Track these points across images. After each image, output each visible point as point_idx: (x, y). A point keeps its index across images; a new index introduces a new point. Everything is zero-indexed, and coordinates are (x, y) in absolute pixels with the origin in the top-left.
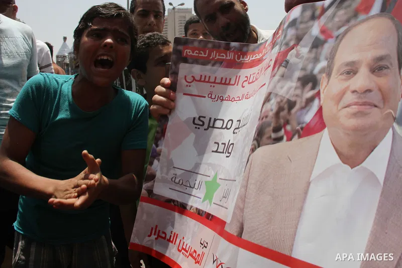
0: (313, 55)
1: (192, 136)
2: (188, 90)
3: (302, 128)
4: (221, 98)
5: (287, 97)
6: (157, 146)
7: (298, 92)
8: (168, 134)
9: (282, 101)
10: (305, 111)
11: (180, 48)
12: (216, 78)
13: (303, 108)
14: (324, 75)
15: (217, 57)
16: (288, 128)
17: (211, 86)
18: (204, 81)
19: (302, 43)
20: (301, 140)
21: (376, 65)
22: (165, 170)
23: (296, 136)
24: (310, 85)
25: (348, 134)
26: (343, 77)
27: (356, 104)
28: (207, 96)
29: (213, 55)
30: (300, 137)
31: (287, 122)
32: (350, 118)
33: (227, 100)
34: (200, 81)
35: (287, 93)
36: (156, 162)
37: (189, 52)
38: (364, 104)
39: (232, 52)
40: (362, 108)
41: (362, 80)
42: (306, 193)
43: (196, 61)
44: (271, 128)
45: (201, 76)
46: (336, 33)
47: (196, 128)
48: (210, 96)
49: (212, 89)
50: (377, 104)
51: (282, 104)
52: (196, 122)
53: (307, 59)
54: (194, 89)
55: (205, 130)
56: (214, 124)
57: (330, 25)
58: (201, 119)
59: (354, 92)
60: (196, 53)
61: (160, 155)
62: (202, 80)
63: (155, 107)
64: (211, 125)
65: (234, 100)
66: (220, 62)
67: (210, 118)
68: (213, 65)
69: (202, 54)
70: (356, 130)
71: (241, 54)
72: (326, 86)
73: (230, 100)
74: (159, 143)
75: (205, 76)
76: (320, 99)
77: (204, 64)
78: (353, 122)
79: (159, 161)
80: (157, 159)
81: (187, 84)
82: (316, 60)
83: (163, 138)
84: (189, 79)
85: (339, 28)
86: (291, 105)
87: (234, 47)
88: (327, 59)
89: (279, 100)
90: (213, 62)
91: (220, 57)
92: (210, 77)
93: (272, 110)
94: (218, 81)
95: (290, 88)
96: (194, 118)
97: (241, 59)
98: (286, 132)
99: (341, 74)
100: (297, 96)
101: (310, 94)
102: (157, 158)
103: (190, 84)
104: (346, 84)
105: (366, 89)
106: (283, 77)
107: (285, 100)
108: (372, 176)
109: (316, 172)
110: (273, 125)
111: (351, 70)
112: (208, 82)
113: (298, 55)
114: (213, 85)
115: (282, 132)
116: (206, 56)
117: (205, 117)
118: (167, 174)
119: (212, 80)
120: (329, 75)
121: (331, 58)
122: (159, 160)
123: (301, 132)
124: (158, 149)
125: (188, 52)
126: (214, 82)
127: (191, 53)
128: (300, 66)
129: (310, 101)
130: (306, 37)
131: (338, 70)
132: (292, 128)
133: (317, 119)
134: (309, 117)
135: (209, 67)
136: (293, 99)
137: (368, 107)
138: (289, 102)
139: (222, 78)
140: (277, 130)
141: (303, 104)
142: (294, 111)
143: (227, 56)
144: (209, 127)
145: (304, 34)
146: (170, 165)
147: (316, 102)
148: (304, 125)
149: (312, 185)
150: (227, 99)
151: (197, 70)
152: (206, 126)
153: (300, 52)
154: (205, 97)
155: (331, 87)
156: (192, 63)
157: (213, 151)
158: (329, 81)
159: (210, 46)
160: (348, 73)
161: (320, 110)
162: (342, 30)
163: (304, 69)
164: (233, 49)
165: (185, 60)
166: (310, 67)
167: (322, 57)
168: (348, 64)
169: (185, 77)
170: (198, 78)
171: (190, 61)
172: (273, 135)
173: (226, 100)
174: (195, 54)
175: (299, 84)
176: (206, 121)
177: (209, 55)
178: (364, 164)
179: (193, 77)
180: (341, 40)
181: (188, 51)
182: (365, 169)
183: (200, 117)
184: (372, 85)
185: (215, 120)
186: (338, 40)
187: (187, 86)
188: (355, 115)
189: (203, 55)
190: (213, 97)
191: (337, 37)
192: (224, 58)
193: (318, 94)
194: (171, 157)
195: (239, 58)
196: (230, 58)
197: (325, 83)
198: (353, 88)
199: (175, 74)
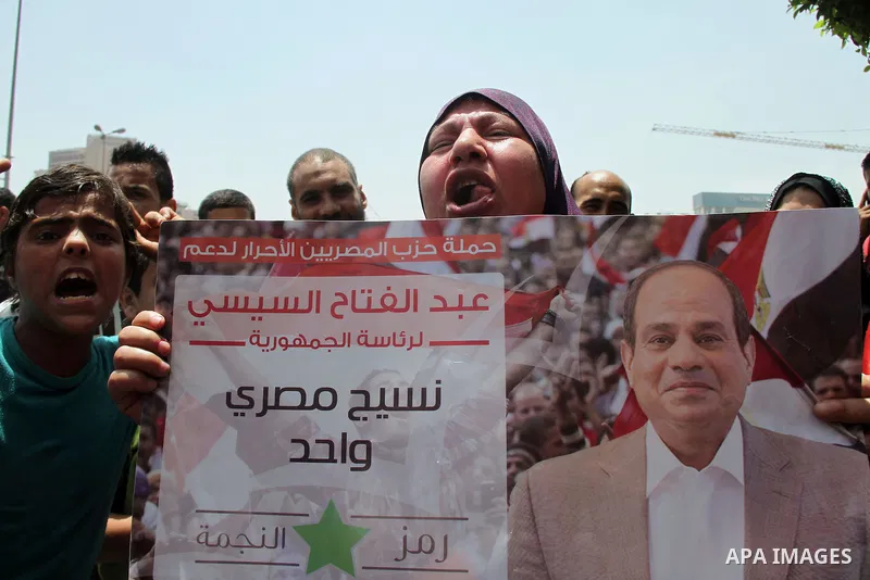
0: (594, 308)
1: (231, 435)
2: (200, 333)
3: (611, 424)
4: (283, 342)
5: (570, 376)
6: (147, 469)
7: (587, 367)
8: (171, 438)
9: (563, 383)
10: (607, 397)
11: (175, 242)
12: (261, 299)
13: (601, 393)
14: (623, 342)
15: (258, 254)
16: (588, 425)
17: (253, 319)
18: (235, 309)
19: (570, 284)
20: (616, 441)
21: (702, 333)
22: (176, 521)
23: (606, 436)
24: (604, 357)
25: (680, 426)
26: (655, 346)
27: (683, 385)
28: (247, 341)
29: (248, 250)
30: (611, 437)
31: (583, 417)
32: (679, 405)
33: (300, 345)
34: (225, 309)
35: (569, 370)
36: (149, 507)
37: (195, 250)
38: (695, 385)
39: (291, 241)
40: (694, 391)
41: (683, 351)
42: (646, 516)
43: (211, 267)
44: (557, 428)
45: (226, 298)
46: (627, 276)
47: (236, 414)
48: (254, 340)
49: (256, 325)
50: (711, 385)
51: (565, 387)
52: (234, 402)
53: (587, 313)
54: (214, 328)
55: (258, 415)
56: (277, 400)
57: (612, 260)
58: (244, 392)
59: (676, 368)
60: (210, 250)
61: (157, 489)
62: (230, 307)
63: (124, 375)
64: (271, 402)
65: (319, 346)
66: (268, 265)
67: (266, 390)
68: (251, 273)
69: (223, 251)
70: (692, 420)
71: (311, 245)
72: (631, 359)
73: (305, 346)
74: (151, 461)
75: (237, 298)
76: (626, 377)
77: (229, 272)
78: (684, 410)
79: (157, 505)
80: (151, 501)
81: (196, 319)
82: (603, 317)
83: (158, 449)
84: (200, 308)
85: (631, 268)
86: (582, 388)
87: (295, 230)
88: (622, 316)
89: (556, 380)
90: (249, 265)
91: (262, 254)
92: (247, 299)
93: (548, 398)
94: (269, 305)
95: (571, 360)
96: (229, 395)
97: (313, 255)
98: (586, 432)
99: (650, 342)
100: (587, 373)
101: (609, 370)
102: (150, 497)
103: (201, 319)
104: (661, 357)
105: (692, 365)
106: (551, 341)
107: (569, 381)
108: (726, 477)
109: (651, 485)
110: (558, 422)
111: (665, 336)
112: (245, 310)
113: (568, 306)
114: (257, 315)
115: (580, 432)
116: (233, 254)
117: (252, 388)
118: (183, 527)
119: (253, 304)
120: (632, 341)
121: (628, 314)
122: (156, 501)
123: (612, 430)
124: (150, 476)
125: (192, 250)
126: (260, 310)
127: (199, 251)
128: (578, 323)
129: (612, 381)
130: (574, 276)
131: (645, 335)
132: (594, 423)
133: (630, 409)
134: (617, 406)
135: (242, 277)
136: (582, 379)
137: (701, 389)
138: (575, 383)
139: (276, 299)
140: (569, 429)
141: (602, 386)
142: (589, 398)
143: (279, 251)
144: (266, 407)
145: (571, 270)
146: (188, 507)
147: (622, 382)
148: (613, 419)
149: (650, 503)
150: (297, 342)
151: (215, 286)
152: (259, 407)
153: (572, 301)
154: (243, 344)
155: (640, 360)
156: (202, 273)
157: (292, 460)
158: (633, 351)
159: (239, 231)
160: (661, 340)
161: (632, 394)
162: (638, 272)
163: (585, 330)
164: (291, 235)
165: (187, 268)
166: (595, 326)
167: (613, 313)
168: (658, 327)
169: (190, 303)
170: (219, 303)
171: (198, 267)
172: (565, 440)
173: (295, 345)
174: (207, 253)
175: (584, 354)
176: (258, 396)
177: (240, 251)
178: (714, 463)
179: (206, 301)
180: (639, 287)
181: (192, 247)
182: (716, 468)
183: (241, 389)
184: (700, 361)
185: (278, 392)
186: (633, 289)
187: (196, 323)
188: (686, 400)
189: (225, 253)
190: (263, 341)
191: (631, 282)
192: (275, 255)
193: (622, 371)
194: (185, 490)
195: (307, 253)
196: (287, 255)
197: (628, 355)
198: (672, 362)
199: (166, 301)
